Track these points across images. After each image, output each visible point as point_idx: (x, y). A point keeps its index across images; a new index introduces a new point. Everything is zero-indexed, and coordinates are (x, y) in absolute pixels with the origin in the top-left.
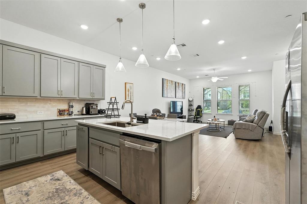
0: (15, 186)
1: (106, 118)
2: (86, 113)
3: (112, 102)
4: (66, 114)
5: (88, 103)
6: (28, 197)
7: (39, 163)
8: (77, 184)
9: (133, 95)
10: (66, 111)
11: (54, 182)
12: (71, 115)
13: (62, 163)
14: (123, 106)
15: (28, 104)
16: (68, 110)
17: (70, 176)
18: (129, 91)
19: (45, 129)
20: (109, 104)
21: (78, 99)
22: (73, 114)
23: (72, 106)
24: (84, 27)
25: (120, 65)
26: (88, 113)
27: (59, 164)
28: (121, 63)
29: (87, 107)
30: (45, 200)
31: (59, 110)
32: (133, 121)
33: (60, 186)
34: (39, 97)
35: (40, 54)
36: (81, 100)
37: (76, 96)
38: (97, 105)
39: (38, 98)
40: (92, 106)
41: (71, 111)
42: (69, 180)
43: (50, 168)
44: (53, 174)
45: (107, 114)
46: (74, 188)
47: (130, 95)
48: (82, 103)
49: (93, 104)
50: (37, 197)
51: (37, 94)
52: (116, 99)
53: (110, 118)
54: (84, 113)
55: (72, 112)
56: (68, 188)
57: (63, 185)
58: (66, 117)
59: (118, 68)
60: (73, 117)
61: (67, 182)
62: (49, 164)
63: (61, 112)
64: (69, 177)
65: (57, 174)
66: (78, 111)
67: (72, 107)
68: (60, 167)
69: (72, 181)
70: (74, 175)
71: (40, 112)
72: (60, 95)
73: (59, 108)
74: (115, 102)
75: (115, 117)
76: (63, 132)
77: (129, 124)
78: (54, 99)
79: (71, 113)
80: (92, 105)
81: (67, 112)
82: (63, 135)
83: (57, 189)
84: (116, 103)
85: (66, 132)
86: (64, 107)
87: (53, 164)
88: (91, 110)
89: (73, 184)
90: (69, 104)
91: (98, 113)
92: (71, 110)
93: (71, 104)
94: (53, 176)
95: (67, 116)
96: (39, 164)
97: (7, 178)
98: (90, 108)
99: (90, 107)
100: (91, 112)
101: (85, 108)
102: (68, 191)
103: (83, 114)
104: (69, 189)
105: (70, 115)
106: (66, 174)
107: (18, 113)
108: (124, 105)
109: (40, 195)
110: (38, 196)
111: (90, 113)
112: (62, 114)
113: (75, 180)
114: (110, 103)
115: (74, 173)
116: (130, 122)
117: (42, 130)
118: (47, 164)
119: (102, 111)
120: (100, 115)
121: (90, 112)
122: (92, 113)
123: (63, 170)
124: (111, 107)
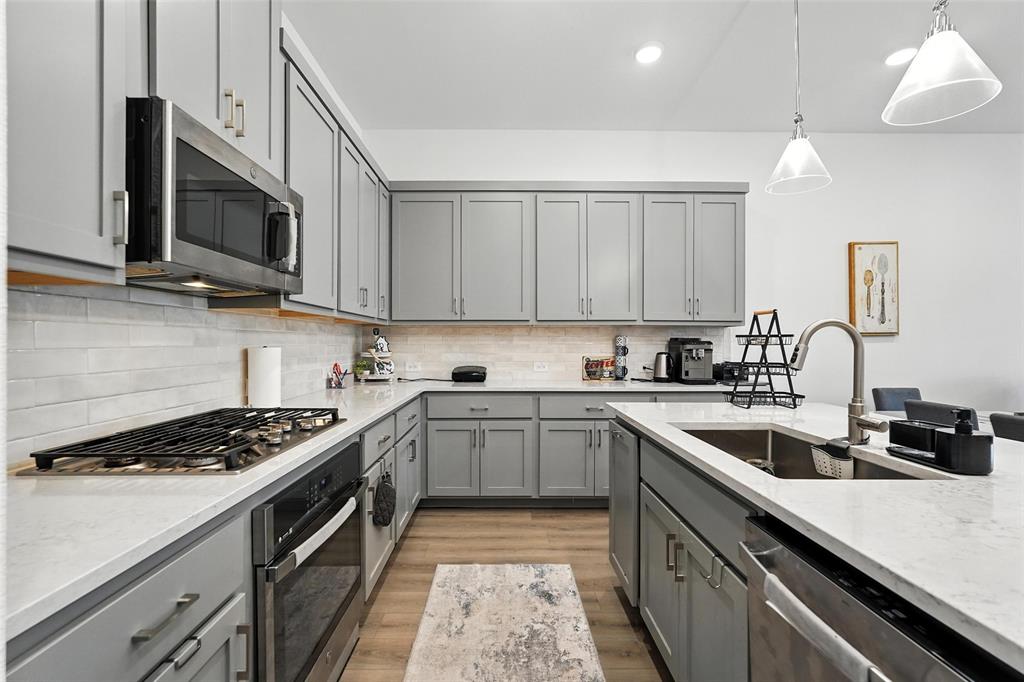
0: (458, 566)
1: (731, 401)
2: (668, 374)
3: (760, 335)
4: (606, 374)
5: (677, 339)
6: (466, 621)
7: (530, 514)
8: (593, 649)
9: (896, 301)
10: (607, 366)
11: (536, 601)
12: (621, 379)
13: (581, 537)
14: (799, 353)
15: (515, 342)
16: (613, 363)
17: (585, 601)
18: (869, 279)
19: (542, 419)
20: (743, 340)
21: (642, 323)
22: (628, 377)
23: (625, 348)
24: (649, 55)
25: (799, 154)
26: (675, 374)
27: (573, 537)
28: (800, 141)
29: (673, 355)
30: (490, 658)
31: (588, 360)
32: (864, 442)
33: (543, 626)
34: (533, 322)
35: (535, 194)
36: (653, 328)
37: (634, 315)
38: (707, 346)
39: (530, 323)
40: (691, 350)
41: (622, 364)
42: (574, 615)
43: (545, 542)
44: (545, 567)
45: (755, 384)
46: (580, 662)
47: (876, 299)
48: (659, 338)
49: (696, 341)
50: (481, 632)
51: (527, 314)
52: (775, 317)
53: (744, 403)
54: (663, 374)
55: (624, 368)
56: (562, 646)
57: (551, 626)
58: (607, 385)
59: (786, 172)
60: (629, 386)
61: (569, 619)
62: (549, 527)
63: (592, 369)
64: (579, 601)
65: (553, 573)
66: (644, 368)
67: (625, 352)
68: (569, 549)
69: (584, 625)
70: (597, 601)
71: (539, 364)
72: (585, 312)
73: (587, 355)
74: (774, 331)
75: (775, 403)
76: (588, 434)
77: (836, 451)
78: (573, 327)
79: (620, 374)
80: (689, 347)
81: (611, 368)
82: (591, 445)
83: (534, 634)
84: (780, 336)
85: (597, 435)
86: (601, 350)
87: (555, 532)
88: (687, 365)
89: (580, 639)
90: (615, 341)
91: (714, 377)
92: (621, 361)
93: (621, 344)
94: (542, 574)
95: (610, 380)
96: (526, 517)
97: (457, 534)
98: (684, 359)
99: (684, 354)
100: (687, 373)
101: (664, 357)
102: (558, 662)
103: (657, 380)
104: (565, 653)
105: (618, 378)
106: (573, 587)
107: (493, 364)
108: (802, 347)
109: (490, 627)
110: (484, 628)
111: (684, 377)
112: (595, 373)
113: (592, 623)
114: (749, 339)
115: (599, 594)
116: (845, 444)
117: (535, 420)
118: (543, 526)
119: (731, 372)
120: (719, 387)
121: (683, 373)
122: (691, 376)
123: (574, 567)
124: (754, 354)
